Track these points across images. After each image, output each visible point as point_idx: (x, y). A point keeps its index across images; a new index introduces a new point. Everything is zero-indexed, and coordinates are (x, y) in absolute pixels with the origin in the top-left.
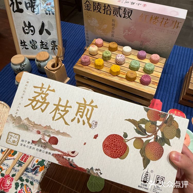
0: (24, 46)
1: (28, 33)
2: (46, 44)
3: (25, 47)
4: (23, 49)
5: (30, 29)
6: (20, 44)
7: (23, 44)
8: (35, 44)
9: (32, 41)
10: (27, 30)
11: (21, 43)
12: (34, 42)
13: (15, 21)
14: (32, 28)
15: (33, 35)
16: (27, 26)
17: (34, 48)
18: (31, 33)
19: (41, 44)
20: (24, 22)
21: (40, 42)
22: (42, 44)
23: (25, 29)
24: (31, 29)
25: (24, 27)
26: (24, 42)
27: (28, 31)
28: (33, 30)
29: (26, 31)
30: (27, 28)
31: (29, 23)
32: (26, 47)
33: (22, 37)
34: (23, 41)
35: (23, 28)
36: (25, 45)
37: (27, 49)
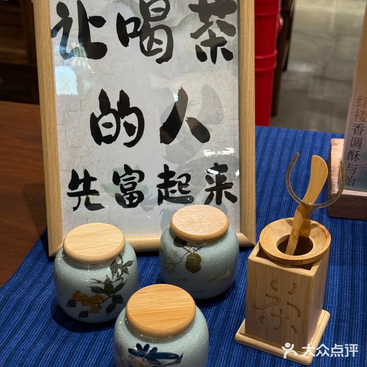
0: (83, 198)
1: (110, 139)
2: (183, 180)
3: (88, 200)
4: (75, 209)
5: (122, 121)
6: (65, 189)
7: (81, 188)
8: (135, 184)
9: (122, 172)
10: (108, 125)
11: (74, 183)
12: (134, 175)
14: (132, 119)
15: (130, 145)
16: (113, 111)
17: (127, 202)
18: (124, 137)
19: (162, 181)
20: (103, 97)
21: (161, 176)
22: (167, 180)
23: (100, 123)
24: (126, 124)
25: (98, 113)
26: (88, 179)
27: (112, 131)
28: (136, 124)
29: (105, 132)
30: (110, 118)
31: (123, 96)
32: (93, 199)
33: (81, 157)
34: (81, 176)
35: (94, 120)
36: (88, 191)
37: (98, 207)
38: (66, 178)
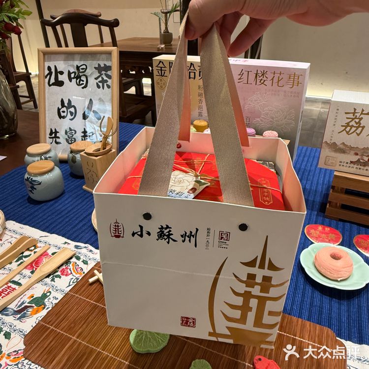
0: (54, 139)
1: (64, 117)
2: (91, 134)
3: (56, 140)
4: (51, 143)
5: (69, 110)
6: (48, 136)
7: (53, 135)
8: (73, 135)
9: (68, 130)
10: (64, 112)
11: (51, 133)
12: (73, 131)
13: (48, 99)
14: (72, 110)
15: (71, 120)
16: (65, 106)
17: (70, 142)
18: (69, 117)
19: (83, 134)
20: (62, 101)
21: (83, 132)
22: (85, 134)
23: (61, 111)
24: (70, 111)
25: (60, 107)
26: (56, 132)
27: (65, 114)
28: (74, 112)
29: (62, 114)
30: (64, 109)
31: (69, 101)
32: (58, 140)
33: (54, 123)
34: (54, 131)
35: (59, 110)
36: (56, 137)
37: (60, 143)
38: (48, 132)
